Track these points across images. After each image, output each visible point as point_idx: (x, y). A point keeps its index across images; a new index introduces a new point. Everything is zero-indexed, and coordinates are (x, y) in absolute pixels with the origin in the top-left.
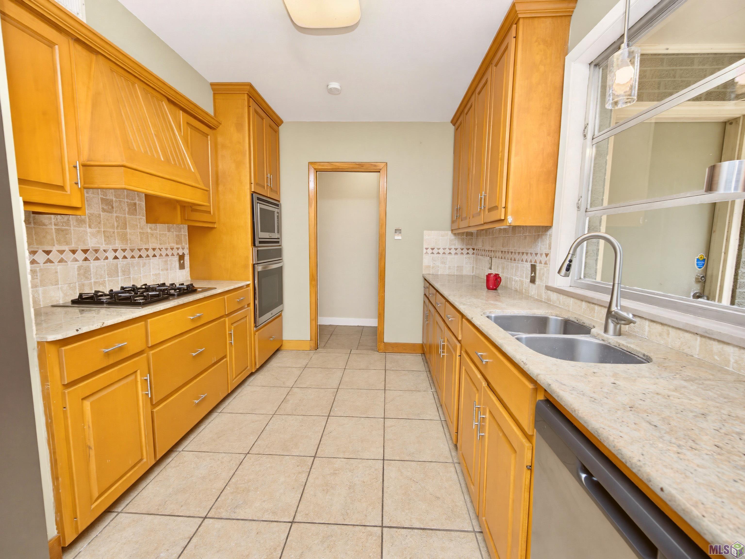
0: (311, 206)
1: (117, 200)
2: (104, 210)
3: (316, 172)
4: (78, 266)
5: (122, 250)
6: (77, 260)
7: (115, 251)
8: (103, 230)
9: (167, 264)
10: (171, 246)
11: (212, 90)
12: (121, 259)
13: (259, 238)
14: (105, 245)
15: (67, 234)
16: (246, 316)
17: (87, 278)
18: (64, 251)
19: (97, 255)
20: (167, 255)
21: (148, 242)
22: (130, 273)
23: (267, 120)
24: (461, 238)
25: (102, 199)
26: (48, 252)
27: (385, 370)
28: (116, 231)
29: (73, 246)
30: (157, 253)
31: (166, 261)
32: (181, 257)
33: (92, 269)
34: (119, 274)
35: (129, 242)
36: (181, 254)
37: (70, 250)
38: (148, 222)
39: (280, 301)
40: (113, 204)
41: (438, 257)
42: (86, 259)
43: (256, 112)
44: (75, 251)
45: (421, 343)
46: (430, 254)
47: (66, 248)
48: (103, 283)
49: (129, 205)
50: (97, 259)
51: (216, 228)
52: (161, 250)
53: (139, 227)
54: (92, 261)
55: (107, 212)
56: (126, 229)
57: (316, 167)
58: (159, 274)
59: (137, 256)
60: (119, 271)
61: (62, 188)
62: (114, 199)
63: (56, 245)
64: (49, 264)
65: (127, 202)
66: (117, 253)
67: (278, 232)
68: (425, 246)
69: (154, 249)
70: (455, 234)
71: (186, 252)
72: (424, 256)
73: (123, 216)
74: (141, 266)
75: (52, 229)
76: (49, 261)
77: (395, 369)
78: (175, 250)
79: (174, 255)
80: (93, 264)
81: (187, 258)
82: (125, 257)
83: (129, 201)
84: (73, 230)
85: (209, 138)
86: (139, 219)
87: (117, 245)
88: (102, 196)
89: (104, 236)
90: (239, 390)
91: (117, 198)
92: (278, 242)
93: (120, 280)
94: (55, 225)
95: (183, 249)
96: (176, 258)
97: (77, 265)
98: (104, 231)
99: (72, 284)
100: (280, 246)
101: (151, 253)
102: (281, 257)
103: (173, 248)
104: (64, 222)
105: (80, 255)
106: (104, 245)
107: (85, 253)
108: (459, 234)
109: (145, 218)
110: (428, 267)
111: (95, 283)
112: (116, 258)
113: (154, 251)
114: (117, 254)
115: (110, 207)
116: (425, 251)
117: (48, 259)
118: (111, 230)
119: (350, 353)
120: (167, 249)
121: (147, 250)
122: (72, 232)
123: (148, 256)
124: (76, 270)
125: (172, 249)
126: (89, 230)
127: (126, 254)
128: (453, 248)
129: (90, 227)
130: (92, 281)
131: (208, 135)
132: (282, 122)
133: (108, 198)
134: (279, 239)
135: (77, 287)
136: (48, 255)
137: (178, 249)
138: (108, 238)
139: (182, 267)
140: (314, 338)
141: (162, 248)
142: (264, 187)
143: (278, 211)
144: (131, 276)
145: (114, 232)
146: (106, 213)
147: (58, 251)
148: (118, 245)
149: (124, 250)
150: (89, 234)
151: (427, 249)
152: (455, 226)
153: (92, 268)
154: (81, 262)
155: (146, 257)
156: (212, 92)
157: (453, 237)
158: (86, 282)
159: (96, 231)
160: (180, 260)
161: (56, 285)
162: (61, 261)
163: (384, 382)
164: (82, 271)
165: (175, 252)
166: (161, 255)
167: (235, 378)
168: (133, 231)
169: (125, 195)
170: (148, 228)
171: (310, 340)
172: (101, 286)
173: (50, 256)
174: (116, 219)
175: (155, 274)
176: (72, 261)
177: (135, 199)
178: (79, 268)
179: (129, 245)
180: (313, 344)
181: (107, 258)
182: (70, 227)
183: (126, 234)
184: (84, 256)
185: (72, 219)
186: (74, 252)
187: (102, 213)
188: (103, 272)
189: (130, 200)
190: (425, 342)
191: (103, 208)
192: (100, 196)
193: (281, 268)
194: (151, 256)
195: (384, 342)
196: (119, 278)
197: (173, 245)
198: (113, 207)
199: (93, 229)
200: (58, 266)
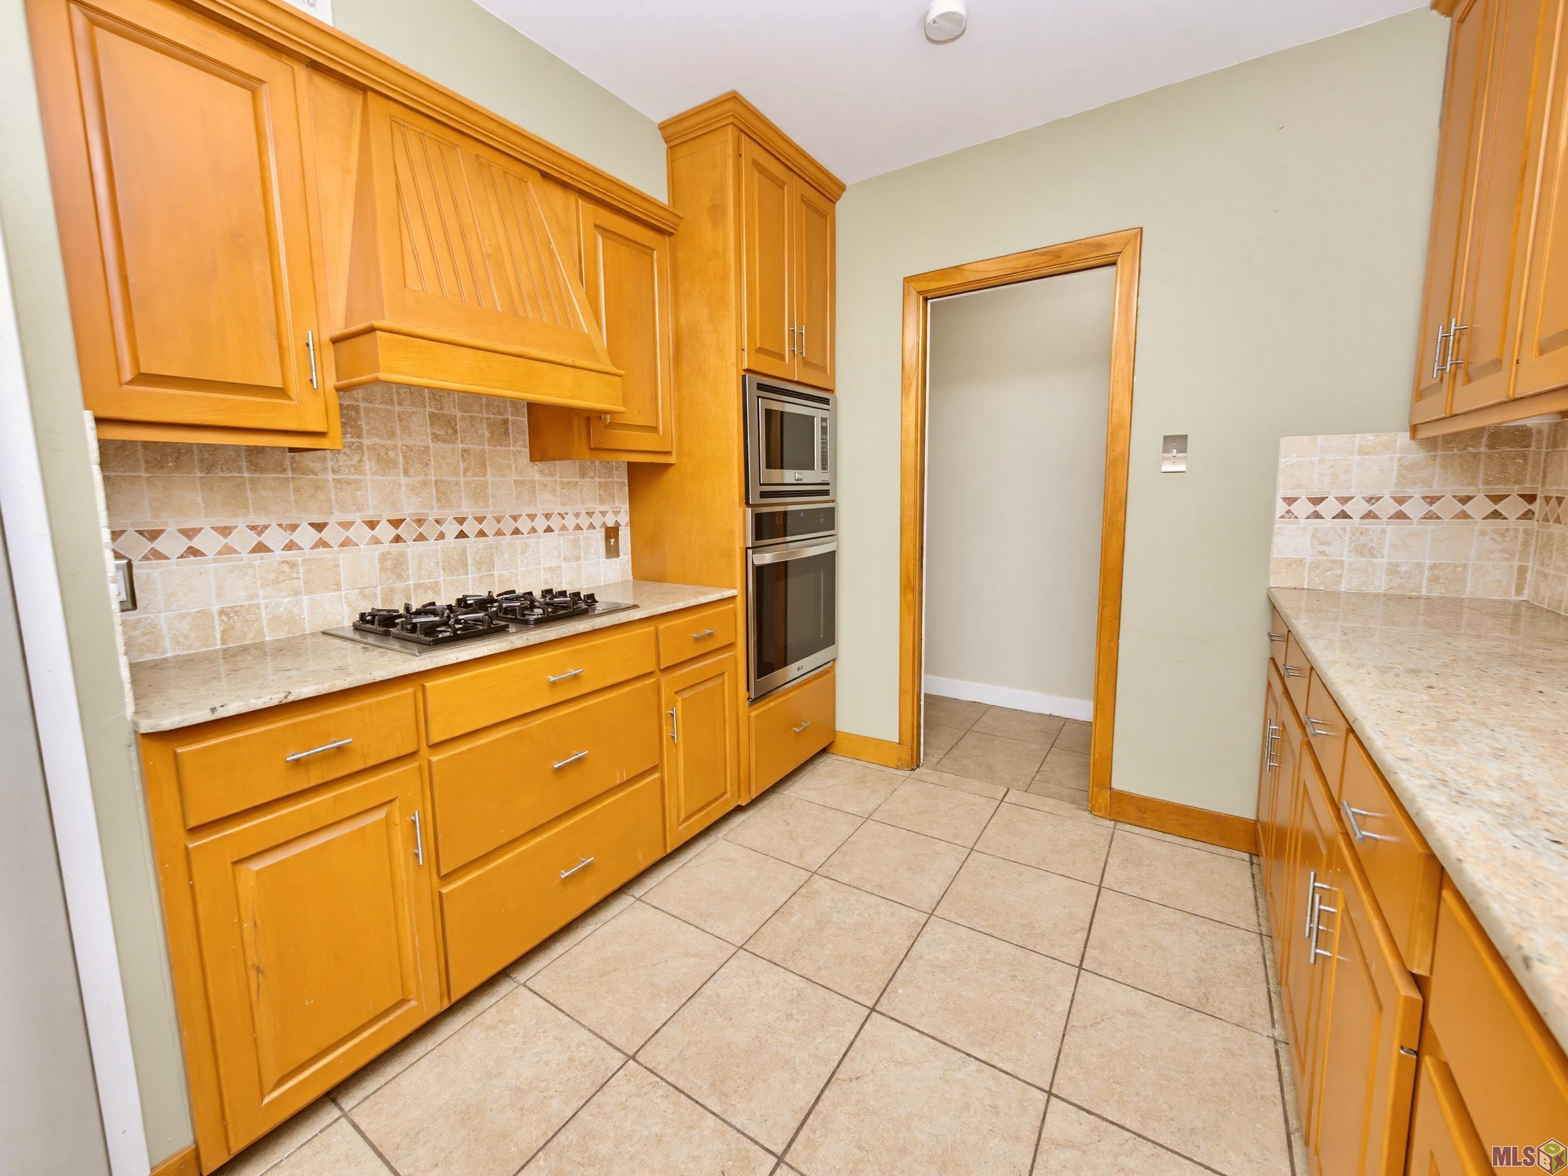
0: (908, 395)
1: (466, 415)
2: (436, 437)
3: (926, 300)
4: (381, 553)
5: (475, 518)
6: (378, 542)
7: (461, 521)
8: (434, 479)
9: (579, 546)
10: (587, 508)
11: (663, 141)
12: (472, 538)
13: (761, 485)
14: (439, 509)
15: (357, 490)
16: (723, 674)
17: (400, 577)
18: (352, 523)
19: (420, 530)
20: (578, 527)
21: (535, 500)
22: (493, 567)
23: (794, 187)
24: (1461, 456)
25: (432, 415)
26: (319, 527)
27: (1100, 887)
28: (462, 480)
29: (371, 512)
30: (555, 523)
31: (576, 543)
32: (612, 533)
33: (409, 559)
34: (469, 567)
35: (491, 501)
36: (611, 524)
37: (364, 522)
38: (533, 458)
39: (828, 638)
40: (456, 424)
41: (1344, 530)
42: (397, 539)
43: (755, 163)
44: (376, 523)
45: (1252, 816)
46: (1302, 521)
47: (357, 518)
48: (435, 588)
49: (491, 425)
50: (421, 538)
51: (674, 464)
52: (563, 518)
53: (513, 468)
54: (410, 543)
55: (444, 441)
56: (485, 475)
57: (924, 286)
58: (559, 567)
59: (508, 531)
60: (469, 562)
61: (281, 392)
62: (459, 415)
63: (336, 513)
64: (321, 549)
65: (488, 419)
66: (463, 526)
67: (824, 467)
68: (1282, 492)
69: (548, 516)
70: (1431, 444)
71: (624, 519)
72: (1278, 524)
73: (478, 448)
74: (519, 552)
75: (327, 481)
76: (323, 543)
77: (1137, 891)
78: (597, 515)
79: (594, 528)
80: (412, 549)
81: (625, 534)
82: (482, 534)
83: (492, 416)
84: (371, 480)
85: (655, 256)
86: (514, 454)
87: (464, 510)
88: (433, 410)
89: (437, 491)
90: (702, 845)
91: (465, 412)
92: (826, 493)
93: (470, 581)
94: (334, 471)
95: (616, 513)
96: (600, 535)
97: (379, 550)
98: (436, 482)
99: (367, 590)
100: (833, 501)
101: (540, 523)
102: (833, 529)
103: (593, 513)
104: (353, 466)
105: (385, 531)
106: (436, 510)
107: (397, 527)
108: (1450, 440)
109: (528, 450)
110: (1296, 564)
111: (417, 586)
112: (462, 535)
113: (548, 521)
114: (465, 527)
115: (450, 431)
116: (1281, 507)
117: (321, 539)
118: (453, 479)
119: (1002, 800)
120: (577, 515)
121: (532, 517)
122: (369, 484)
123: (533, 530)
124: (376, 560)
125: (591, 514)
126: (403, 480)
127: (484, 526)
128: (1417, 496)
129: (406, 473)
130: (411, 582)
131: (654, 250)
132: (843, 188)
133: (445, 412)
134: (828, 484)
135: (379, 596)
136: (320, 531)
137: (603, 513)
138: (443, 495)
139: (612, 551)
140: (907, 738)
141: (566, 514)
142: (781, 357)
143: (825, 414)
144: (496, 574)
145: (457, 484)
146: (440, 444)
147: (340, 524)
148: (467, 509)
149: (480, 520)
150: (404, 489)
151: (1290, 501)
152: (1435, 407)
153: (410, 556)
154: (387, 544)
155: (529, 533)
156: (665, 146)
157: (1419, 455)
158: (399, 585)
159: (418, 482)
160: (608, 537)
161: (335, 590)
162: (346, 543)
163: (1082, 936)
164: (389, 563)
165: (597, 520)
166: (564, 528)
167: (687, 818)
168: (501, 479)
169: (484, 404)
170: (535, 472)
171: (897, 741)
172: (429, 592)
173: (325, 534)
174: (462, 455)
175: (550, 568)
176: (368, 543)
177: (506, 411)
178: (383, 558)
179: (491, 509)
180: (905, 754)
181: (442, 536)
182: (365, 474)
183: (484, 486)
184: (392, 532)
185: (368, 459)
186: (372, 525)
187: (431, 445)
188: (432, 565)
189: (494, 414)
190: (1264, 818)
191: (434, 434)
192: (429, 409)
193: (831, 557)
194: (540, 530)
195: (1111, 788)
196: (470, 576)
197: (594, 506)
198: (455, 431)
199: (413, 479)
200: (339, 552)
